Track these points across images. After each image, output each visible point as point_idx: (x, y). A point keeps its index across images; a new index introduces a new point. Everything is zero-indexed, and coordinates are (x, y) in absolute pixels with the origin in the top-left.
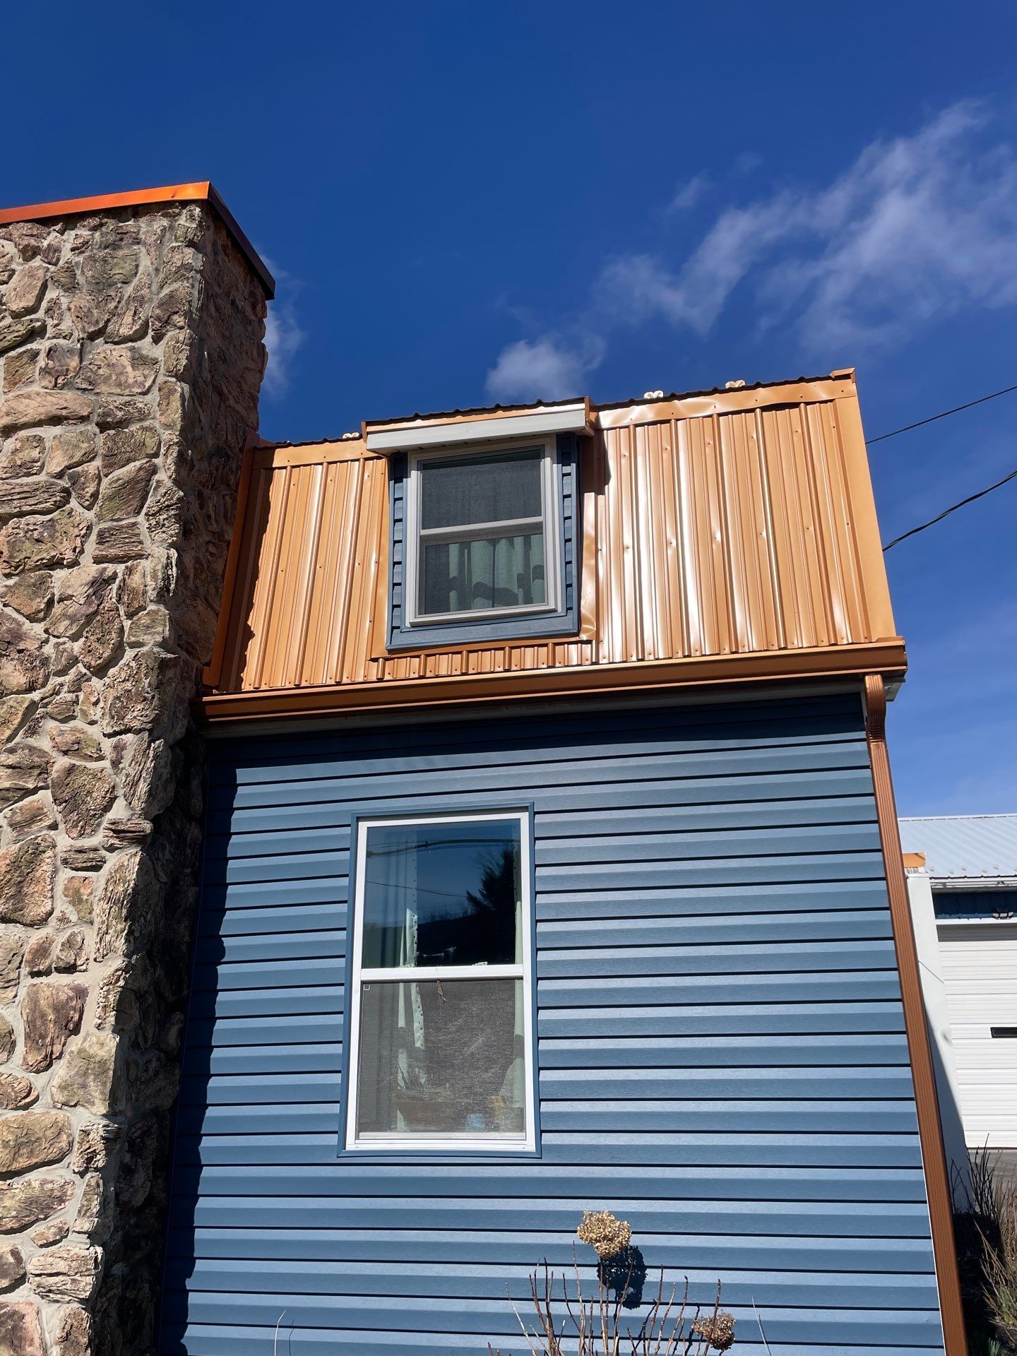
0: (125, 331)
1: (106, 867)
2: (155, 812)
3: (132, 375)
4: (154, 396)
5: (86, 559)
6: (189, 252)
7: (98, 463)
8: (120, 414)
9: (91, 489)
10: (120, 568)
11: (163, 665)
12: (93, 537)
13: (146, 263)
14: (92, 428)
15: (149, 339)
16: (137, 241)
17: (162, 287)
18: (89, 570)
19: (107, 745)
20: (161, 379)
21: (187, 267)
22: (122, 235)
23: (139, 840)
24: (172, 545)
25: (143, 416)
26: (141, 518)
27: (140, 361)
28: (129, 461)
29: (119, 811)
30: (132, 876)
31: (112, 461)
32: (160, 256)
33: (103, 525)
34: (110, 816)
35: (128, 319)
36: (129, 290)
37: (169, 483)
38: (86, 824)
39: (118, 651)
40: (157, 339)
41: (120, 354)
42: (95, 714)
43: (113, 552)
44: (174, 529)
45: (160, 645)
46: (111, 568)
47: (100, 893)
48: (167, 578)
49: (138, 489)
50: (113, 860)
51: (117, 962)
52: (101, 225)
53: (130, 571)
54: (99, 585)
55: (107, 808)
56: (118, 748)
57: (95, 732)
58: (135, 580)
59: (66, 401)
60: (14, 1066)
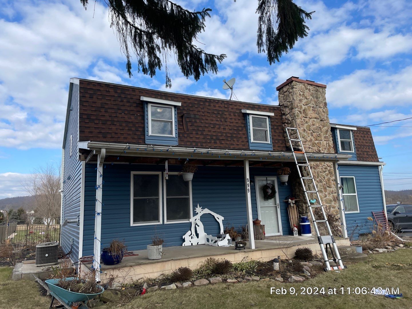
4: (326, 117)
5: (323, 140)
8: (323, 119)
9: (322, 130)
14: (319, 120)
15: (323, 108)
17: (323, 100)
20: (326, 115)
22: (317, 90)
25: (326, 120)
31: (323, 127)
32: (323, 96)
33: (325, 136)
35: (321, 105)
46: (327, 142)
49: (327, 131)
59: (317, 116)
60: (333, 203)
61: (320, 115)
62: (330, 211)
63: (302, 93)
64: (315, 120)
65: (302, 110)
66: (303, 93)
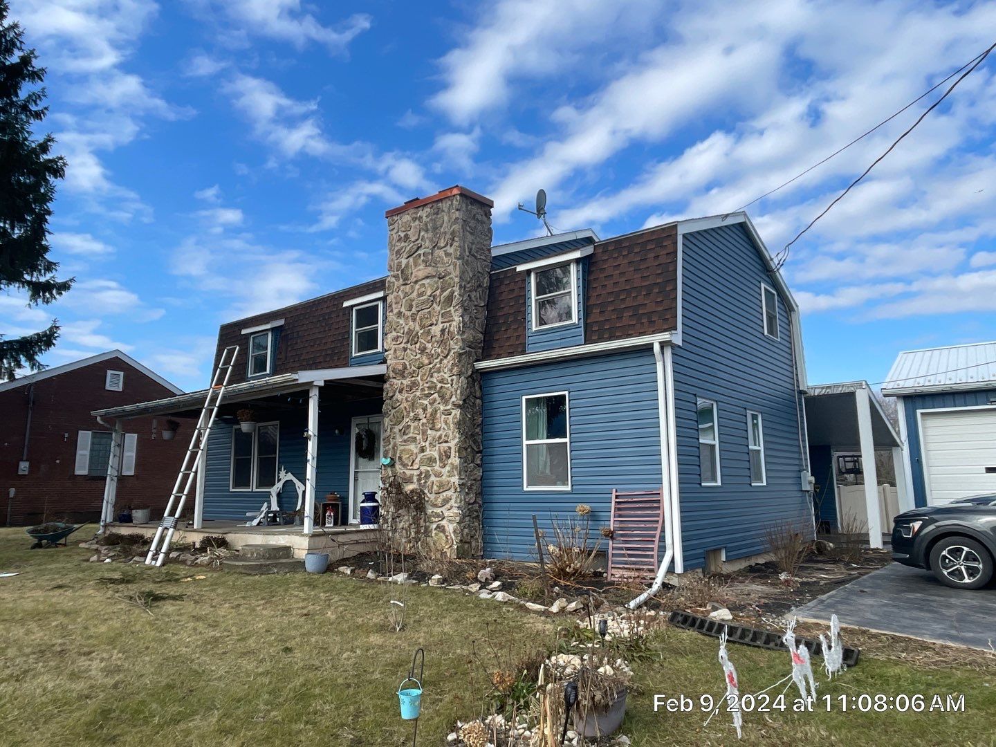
0: (442, 245)
1: (453, 414)
2: (463, 398)
3: (446, 260)
4: (452, 267)
5: (439, 322)
6: (457, 212)
7: (439, 290)
8: (443, 274)
9: (438, 300)
10: (448, 324)
11: (460, 355)
12: (440, 316)
13: (446, 218)
14: (436, 279)
15: (449, 246)
16: (443, 211)
17: (451, 226)
18: (440, 326)
19: (449, 379)
20: (454, 260)
21: (457, 219)
22: (439, 209)
23: (459, 406)
24: (461, 316)
25: (450, 274)
26: (452, 308)
27: (447, 254)
28: (447, 289)
29: (454, 399)
30: (458, 417)
31: (443, 290)
32: (449, 216)
33: (443, 311)
34: (452, 400)
35: (442, 240)
36: (442, 230)
37: (458, 296)
38: (446, 402)
39: (450, 351)
40: (451, 246)
41: (441, 253)
42: (446, 370)
43: (446, 320)
44: (461, 311)
45: (460, 348)
46: (445, 324)
47: (451, 422)
48: (459, 327)
49: (450, 299)
50: (454, 412)
51: (457, 440)
52: (433, 206)
53: (450, 326)
54: (443, 331)
55: (450, 398)
56: (452, 380)
57: (446, 376)
58: (452, 329)
59: (430, 270)
60: (437, 467)
61: (438, 265)
62: (426, 482)
63: (402, 235)
64: (426, 282)
65: (400, 272)
66: (405, 233)
